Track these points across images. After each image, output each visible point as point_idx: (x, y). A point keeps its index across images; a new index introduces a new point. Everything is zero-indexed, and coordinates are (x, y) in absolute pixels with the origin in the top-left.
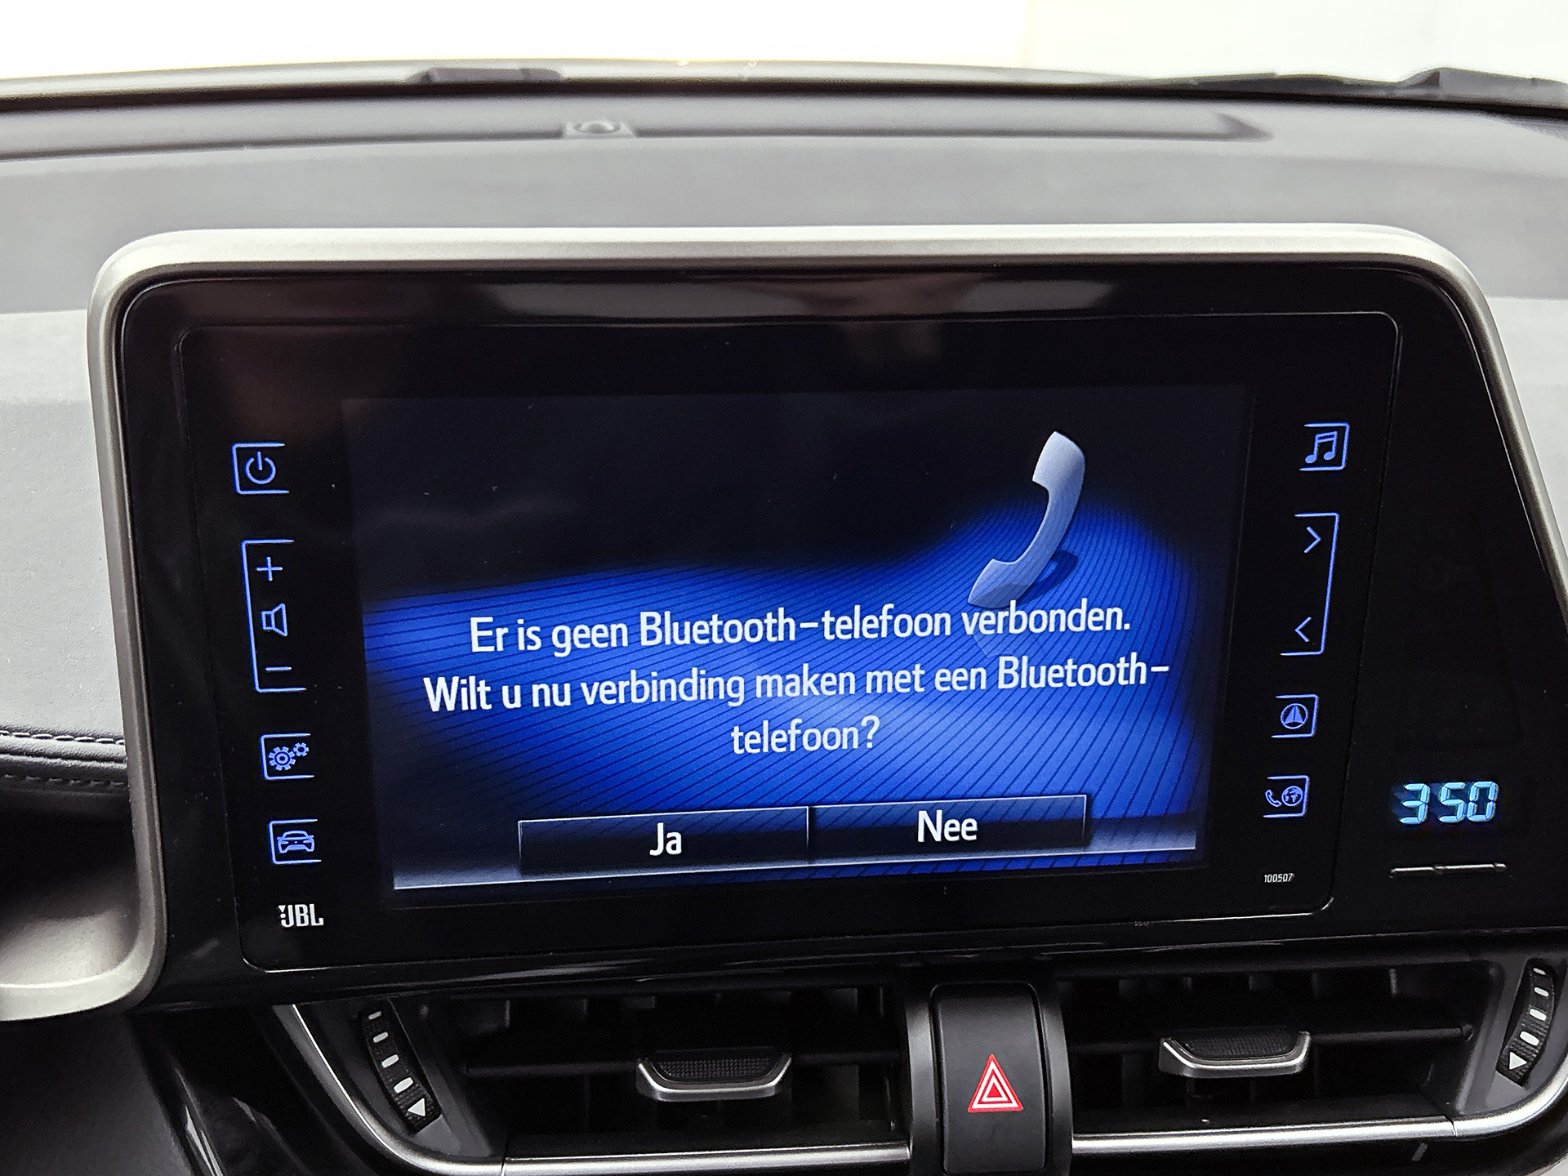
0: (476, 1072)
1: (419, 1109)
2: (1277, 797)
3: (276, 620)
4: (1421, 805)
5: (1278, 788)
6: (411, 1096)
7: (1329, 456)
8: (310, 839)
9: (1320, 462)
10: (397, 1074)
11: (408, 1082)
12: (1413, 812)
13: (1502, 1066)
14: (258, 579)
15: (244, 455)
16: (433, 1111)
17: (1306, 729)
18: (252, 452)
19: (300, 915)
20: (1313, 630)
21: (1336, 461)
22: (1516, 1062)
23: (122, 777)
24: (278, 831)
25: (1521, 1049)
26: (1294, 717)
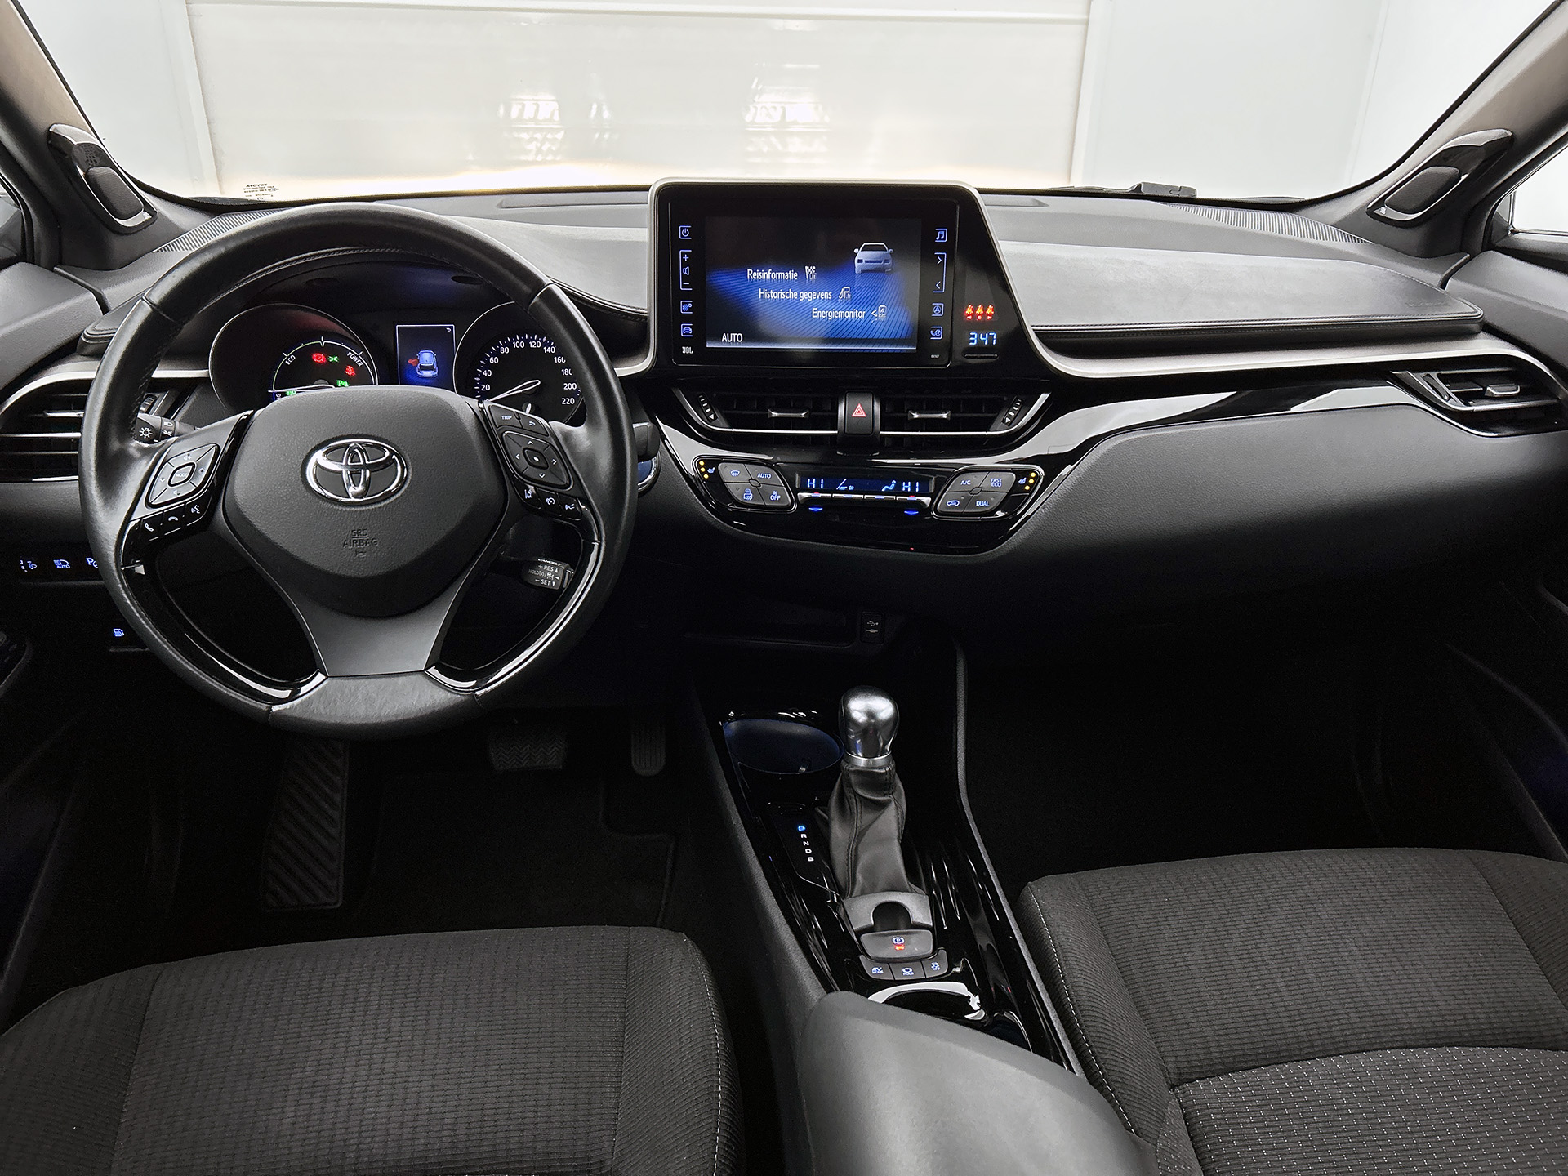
0: (727, 412)
1: (712, 417)
2: (934, 333)
3: (686, 271)
4: (975, 339)
5: (934, 330)
6: (710, 413)
7: (942, 238)
8: (691, 330)
9: (940, 239)
10: (706, 408)
11: (709, 410)
12: (973, 341)
13: (1004, 421)
14: (683, 260)
15: (682, 229)
16: (716, 418)
17: (941, 313)
18: (684, 228)
19: (687, 350)
20: (941, 285)
21: (944, 239)
22: (1008, 420)
23: (646, 318)
24: (684, 327)
25: (1010, 417)
26: (937, 310)
